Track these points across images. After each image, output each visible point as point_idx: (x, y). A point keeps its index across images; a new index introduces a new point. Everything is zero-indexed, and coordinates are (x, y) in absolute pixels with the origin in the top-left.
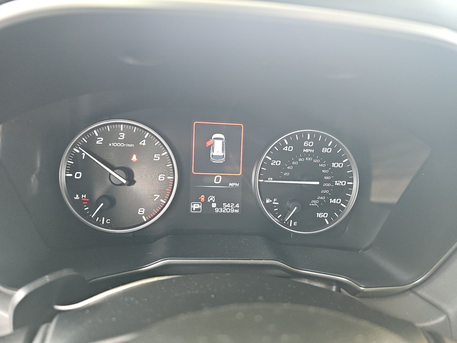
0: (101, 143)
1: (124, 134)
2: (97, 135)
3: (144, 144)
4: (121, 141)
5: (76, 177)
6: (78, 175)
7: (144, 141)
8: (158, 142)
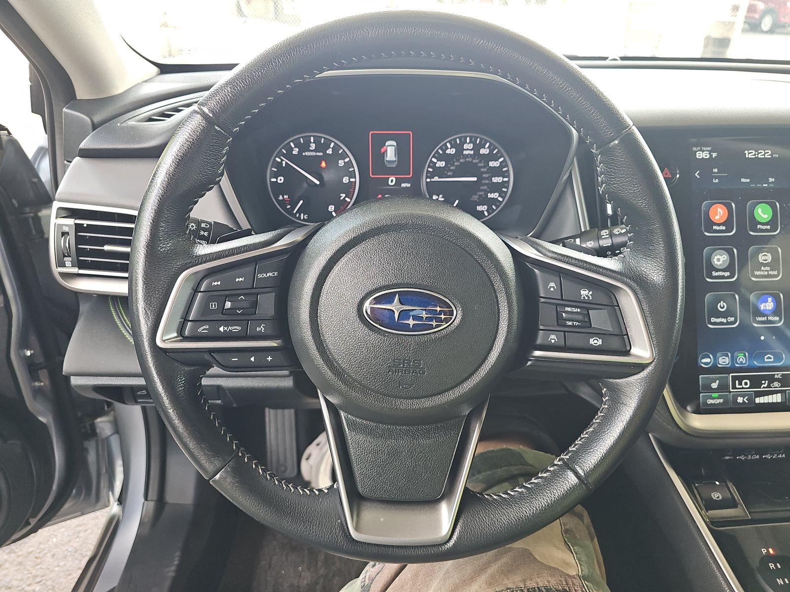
0: (297, 153)
1: (314, 145)
2: (293, 146)
4: (312, 151)
6: (281, 180)
7: (331, 149)
8: (342, 150)
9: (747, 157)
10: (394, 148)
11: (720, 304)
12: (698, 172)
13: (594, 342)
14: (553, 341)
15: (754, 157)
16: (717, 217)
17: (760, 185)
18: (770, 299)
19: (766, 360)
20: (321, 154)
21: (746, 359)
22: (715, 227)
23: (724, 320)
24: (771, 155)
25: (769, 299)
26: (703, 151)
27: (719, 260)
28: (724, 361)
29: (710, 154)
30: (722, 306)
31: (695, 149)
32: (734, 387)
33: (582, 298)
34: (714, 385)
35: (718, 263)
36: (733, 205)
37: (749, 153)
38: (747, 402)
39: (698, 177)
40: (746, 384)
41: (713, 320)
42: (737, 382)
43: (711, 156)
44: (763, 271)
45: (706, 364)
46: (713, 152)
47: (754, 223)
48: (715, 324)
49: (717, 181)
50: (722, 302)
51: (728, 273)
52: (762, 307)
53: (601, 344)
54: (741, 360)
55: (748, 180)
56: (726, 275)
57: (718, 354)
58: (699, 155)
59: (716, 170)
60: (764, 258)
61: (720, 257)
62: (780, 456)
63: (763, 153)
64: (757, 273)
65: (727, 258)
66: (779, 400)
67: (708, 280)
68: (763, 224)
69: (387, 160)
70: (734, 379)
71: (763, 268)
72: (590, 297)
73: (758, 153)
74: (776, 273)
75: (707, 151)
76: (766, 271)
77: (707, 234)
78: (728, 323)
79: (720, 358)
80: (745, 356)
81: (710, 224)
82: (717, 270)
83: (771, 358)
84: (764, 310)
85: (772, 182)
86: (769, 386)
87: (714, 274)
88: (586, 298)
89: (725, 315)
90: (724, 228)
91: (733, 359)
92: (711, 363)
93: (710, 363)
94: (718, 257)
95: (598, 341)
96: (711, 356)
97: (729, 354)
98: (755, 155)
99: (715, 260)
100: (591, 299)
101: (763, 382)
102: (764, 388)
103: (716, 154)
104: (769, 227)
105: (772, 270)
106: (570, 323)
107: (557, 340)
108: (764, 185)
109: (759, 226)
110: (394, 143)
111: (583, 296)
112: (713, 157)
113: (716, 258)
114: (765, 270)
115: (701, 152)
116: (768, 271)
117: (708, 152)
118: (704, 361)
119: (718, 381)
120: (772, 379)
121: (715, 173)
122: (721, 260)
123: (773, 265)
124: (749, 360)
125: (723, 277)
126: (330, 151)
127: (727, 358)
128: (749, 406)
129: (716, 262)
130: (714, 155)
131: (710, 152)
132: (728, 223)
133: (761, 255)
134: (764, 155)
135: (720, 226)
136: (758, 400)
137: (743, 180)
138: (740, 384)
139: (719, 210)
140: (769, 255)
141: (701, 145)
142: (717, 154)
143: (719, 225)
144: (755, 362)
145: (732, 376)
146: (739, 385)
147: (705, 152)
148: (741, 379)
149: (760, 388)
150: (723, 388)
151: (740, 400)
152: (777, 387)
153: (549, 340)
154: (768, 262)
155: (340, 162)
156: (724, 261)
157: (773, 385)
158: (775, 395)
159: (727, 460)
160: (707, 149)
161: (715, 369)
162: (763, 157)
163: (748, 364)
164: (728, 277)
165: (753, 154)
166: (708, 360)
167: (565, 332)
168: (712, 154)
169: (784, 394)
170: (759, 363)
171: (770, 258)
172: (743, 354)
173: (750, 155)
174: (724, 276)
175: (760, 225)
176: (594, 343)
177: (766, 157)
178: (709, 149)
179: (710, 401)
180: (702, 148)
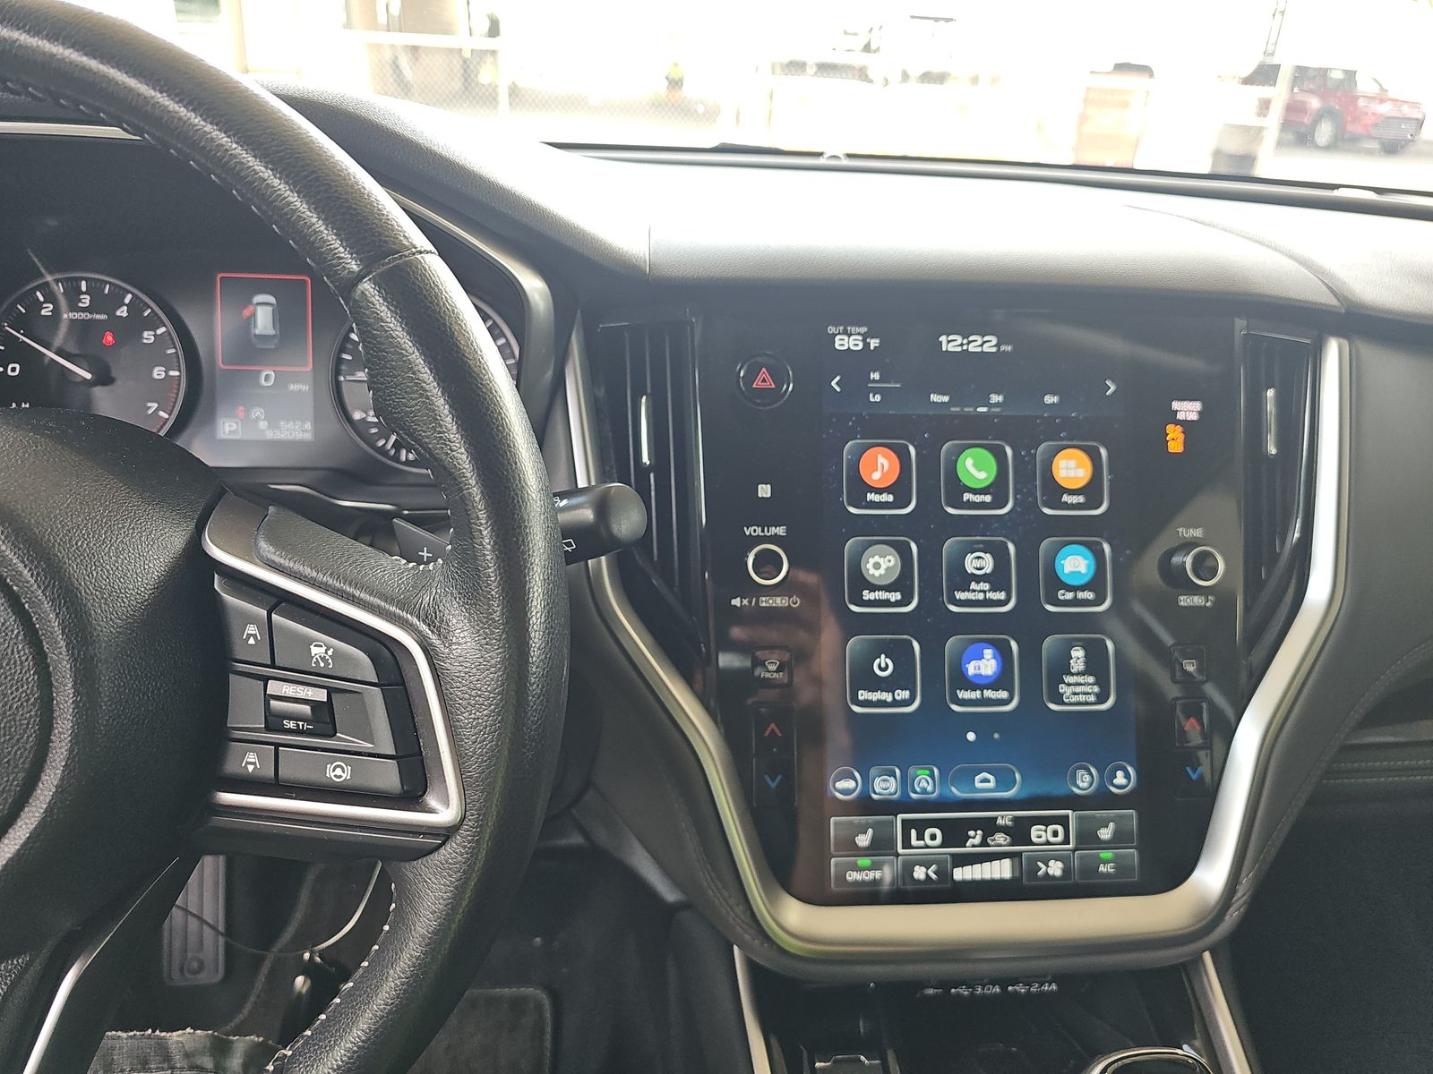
0: (50, 314)
1: (88, 297)
2: (41, 299)
3: (125, 314)
4: (84, 310)
5: (10, 373)
6: (14, 370)
7: (125, 308)
8: (149, 311)
9: (944, 349)
10: (270, 308)
11: (878, 660)
12: (838, 378)
13: (335, 773)
14: (251, 768)
15: (959, 349)
16: (876, 476)
17: (971, 409)
18: (988, 653)
19: (978, 785)
20: (104, 317)
21: (935, 785)
22: (871, 497)
23: (888, 697)
24: (997, 345)
25: (986, 651)
26: (850, 335)
27: (877, 566)
28: (885, 786)
29: (864, 341)
30: (883, 665)
31: (831, 329)
32: (907, 844)
33: (314, 665)
34: (863, 840)
35: (877, 573)
36: (912, 450)
37: (949, 342)
38: (934, 876)
39: (838, 389)
40: (933, 837)
41: (863, 695)
42: (913, 832)
43: (867, 345)
44: (974, 591)
45: (845, 792)
46: (872, 338)
47: (957, 489)
48: (867, 703)
49: (878, 398)
50: (883, 656)
51: (898, 593)
52: (972, 669)
53: (349, 777)
54: (924, 784)
55: (946, 399)
56: (893, 600)
57: (873, 771)
58: (842, 342)
59: (875, 376)
60: (978, 563)
61: (881, 561)
62: (1046, 988)
63: (979, 342)
64: (960, 595)
65: (896, 561)
66: (1007, 875)
67: (854, 608)
68: (975, 492)
69: (257, 332)
70: (907, 825)
71: (973, 586)
72: (330, 661)
73: (969, 342)
74: (1001, 596)
75: (859, 334)
76: (980, 591)
77: (852, 510)
78: (895, 703)
79: (877, 780)
80: (932, 776)
81: (860, 488)
82: (873, 588)
83: (989, 781)
84: (975, 675)
85: (997, 405)
86: (984, 843)
87: (867, 595)
88: (322, 664)
89: (888, 685)
90: (890, 498)
91: (906, 782)
92: (857, 792)
93: (854, 790)
94: (877, 558)
95: (344, 772)
96: (857, 774)
97: (898, 772)
98: (962, 345)
99: (870, 566)
100: (330, 667)
101: (971, 833)
102: (974, 846)
103: (878, 341)
104: (988, 498)
105: (993, 589)
106: (291, 725)
107: (258, 767)
108: (979, 410)
109: (967, 496)
110: (272, 299)
111: (314, 660)
112: (872, 348)
113: (872, 561)
114: (978, 591)
115: (846, 338)
116: (984, 592)
117: (860, 338)
118: (841, 785)
119: (870, 831)
120: (990, 828)
121: (874, 381)
122: (884, 566)
123: (997, 579)
124: (941, 784)
125: (887, 603)
126: (123, 312)
127: (892, 779)
128: (940, 886)
129: (872, 571)
130: (874, 343)
131: (865, 337)
132: (899, 489)
133: (969, 557)
134: (982, 345)
135: (881, 494)
136: (961, 874)
137: (935, 398)
138: (920, 837)
139: (881, 460)
140: (988, 557)
141: (847, 321)
142: (880, 343)
143: (879, 491)
144: (953, 789)
145: (903, 821)
146: (918, 840)
147: (852, 338)
148: (921, 826)
149: (965, 847)
150: (882, 846)
151: (919, 873)
152: (1001, 846)
153: (243, 765)
154: (986, 574)
155: (146, 334)
156: (888, 569)
157: (993, 840)
158: (996, 863)
159: (929, 995)
160: (858, 330)
161: (865, 805)
162: (979, 349)
163: (940, 795)
164: (897, 604)
165: (959, 342)
166: (850, 784)
167: (277, 745)
168: (868, 340)
169: (1017, 860)
170: (961, 792)
171: (987, 563)
172: (927, 772)
173: (950, 344)
174: (888, 600)
175: (969, 492)
176: (335, 776)
177: (985, 350)
178: (863, 330)
179: (853, 876)
180: (849, 328)
